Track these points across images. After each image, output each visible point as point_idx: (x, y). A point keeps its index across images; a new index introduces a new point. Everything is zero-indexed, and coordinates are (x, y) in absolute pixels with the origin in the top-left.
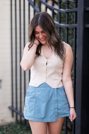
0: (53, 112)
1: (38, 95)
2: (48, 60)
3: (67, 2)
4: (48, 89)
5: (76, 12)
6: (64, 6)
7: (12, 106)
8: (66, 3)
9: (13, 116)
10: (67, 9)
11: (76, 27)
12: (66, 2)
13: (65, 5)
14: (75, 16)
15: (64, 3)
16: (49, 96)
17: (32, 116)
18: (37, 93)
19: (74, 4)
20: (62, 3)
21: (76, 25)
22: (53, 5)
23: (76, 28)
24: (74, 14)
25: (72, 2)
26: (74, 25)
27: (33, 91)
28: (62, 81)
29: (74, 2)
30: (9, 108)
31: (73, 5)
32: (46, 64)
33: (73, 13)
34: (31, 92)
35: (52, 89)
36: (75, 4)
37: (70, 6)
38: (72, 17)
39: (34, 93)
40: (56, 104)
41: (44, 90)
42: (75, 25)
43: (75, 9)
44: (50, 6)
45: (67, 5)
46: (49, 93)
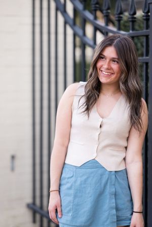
0: (106, 214)
1: (81, 182)
2: (105, 120)
3: (131, 19)
4: (100, 171)
5: (147, 37)
6: (125, 26)
7: (34, 203)
8: (130, 21)
9: (34, 221)
10: (131, 32)
11: (147, 61)
12: (129, 18)
13: (127, 24)
14: (145, 44)
15: (126, 22)
16: (100, 184)
17: (68, 223)
18: (79, 178)
19: (143, 23)
20: (122, 22)
21: (147, 58)
22: (107, 24)
23: (147, 64)
24: (144, 39)
25: (139, 20)
26: (144, 57)
27: (72, 175)
28: (124, 159)
29: (144, 19)
30: (29, 206)
31: (142, 25)
32: (101, 126)
33: (141, 38)
34: (68, 178)
35: (107, 173)
36: (145, 22)
37: (137, 27)
38: (139, 45)
39: (73, 179)
40: (114, 200)
41: (92, 173)
42: (144, 59)
43: (145, 30)
44: (101, 26)
45: (130, 24)
46: (101, 178)
